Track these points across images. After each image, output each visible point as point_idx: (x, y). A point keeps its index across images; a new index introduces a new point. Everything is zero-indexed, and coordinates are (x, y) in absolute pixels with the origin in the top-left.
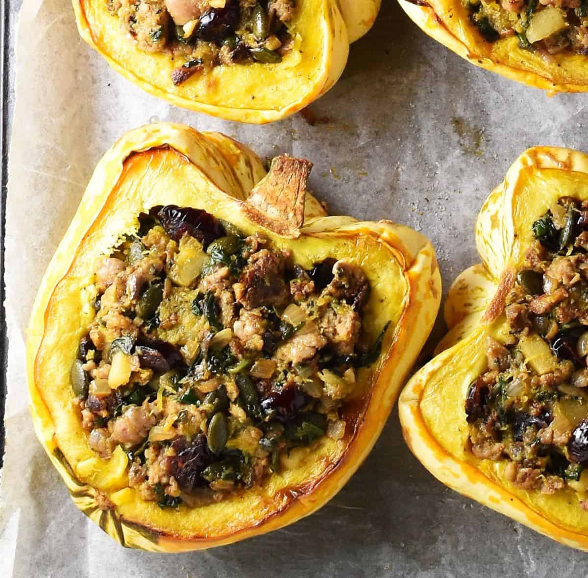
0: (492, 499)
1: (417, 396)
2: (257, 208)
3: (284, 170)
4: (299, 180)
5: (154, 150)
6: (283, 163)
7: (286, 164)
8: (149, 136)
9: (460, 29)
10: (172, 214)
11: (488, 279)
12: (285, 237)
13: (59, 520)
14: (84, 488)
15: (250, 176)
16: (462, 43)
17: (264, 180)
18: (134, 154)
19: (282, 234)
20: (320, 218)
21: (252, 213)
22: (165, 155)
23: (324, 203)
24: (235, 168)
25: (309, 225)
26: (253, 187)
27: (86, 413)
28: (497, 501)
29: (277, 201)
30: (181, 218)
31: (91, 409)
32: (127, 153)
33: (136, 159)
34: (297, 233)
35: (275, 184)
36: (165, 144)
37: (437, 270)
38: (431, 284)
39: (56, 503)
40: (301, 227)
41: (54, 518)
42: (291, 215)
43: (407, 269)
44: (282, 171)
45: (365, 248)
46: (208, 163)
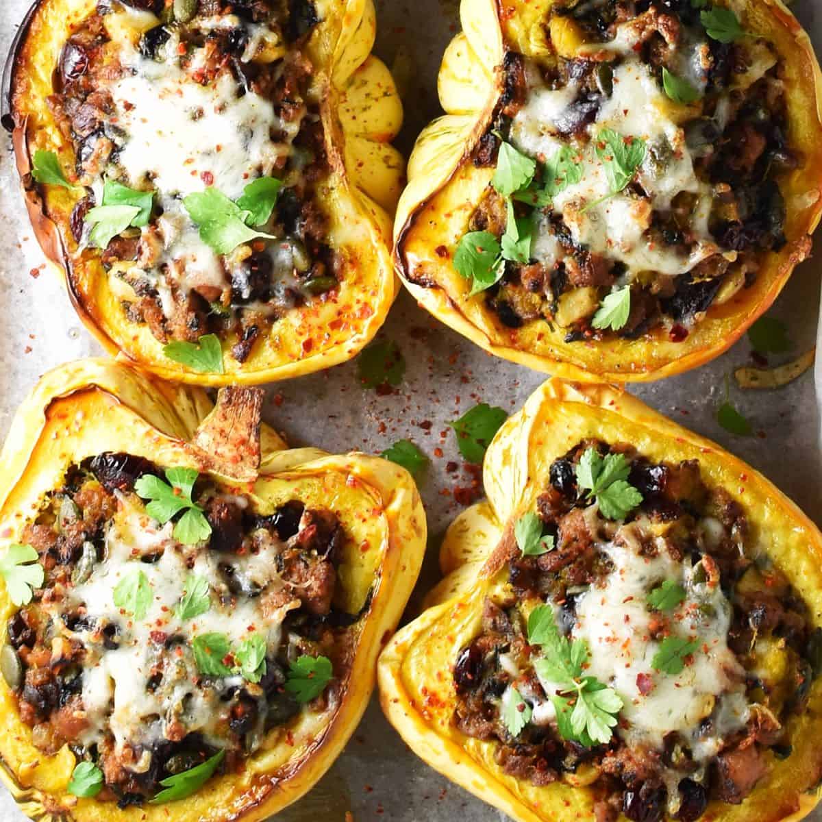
0: (476, 784)
1: (399, 657)
2: (206, 449)
4: (252, 412)
5: (78, 393)
6: (231, 394)
7: (235, 394)
8: (72, 377)
9: (478, 315)
10: (107, 463)
11: (493, 523)
12: (240, 480)
14: (28, 792)
15: (193, 411)
16: (481, 331)
17: (211, 415)
18: (55, 400)
20: (279, 452)
21: (199, 455)
22: (92, 398)
23: (282, 434)
24: (175, 404)
25: (267, 463)
26: (199, 425)
27: (24, 706)
28: (482, 788)
29: (228, 440)
30: (118, 468)
31: (29, 702)
32: (48, 401)
33: (60, 407)
34: (254, 475)
35: (223, 418)
36: (91, 384)
37: (420, 505)
38: (413, 521)
40: (258, 467)
42: (245, 454)
43: (385, 507)
44: (231, 403)
45: (335, 486)
46: (142, 402)
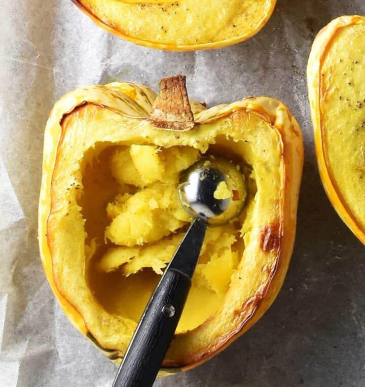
2: (160, 118)
3: (168, 87)
4: (181, 89)
5: (78, 108)
6: (166, 83)
7: (168, 83)
12: (185, 130)
13: (34, 301)
15: (147, 101)
17: (157, 99)
18: (65, 116)
19: (182, 129)
21: (157, 123)
22: (86, 109)
24: (136, 100)
25: (198, 119)
26: (152, 107)
29: (171, 110)
32: (61, 117)
33: (67, 119)
34: (192, 125)
35: (165, 98)
36: (83, 102)
38: (292, 128)
39: (32, 289)
40: (193, 120)
41: (31, 300)
42: (183, 115)
43: (273, 124)
44: (167, 88)
45: (240, 119)
